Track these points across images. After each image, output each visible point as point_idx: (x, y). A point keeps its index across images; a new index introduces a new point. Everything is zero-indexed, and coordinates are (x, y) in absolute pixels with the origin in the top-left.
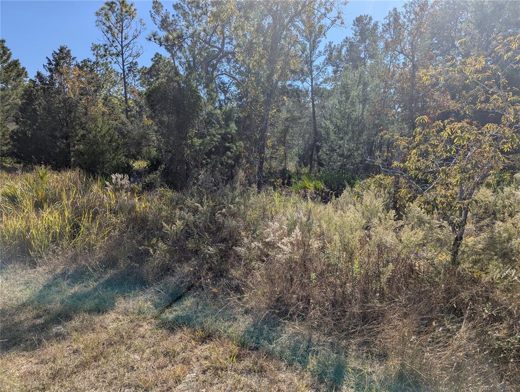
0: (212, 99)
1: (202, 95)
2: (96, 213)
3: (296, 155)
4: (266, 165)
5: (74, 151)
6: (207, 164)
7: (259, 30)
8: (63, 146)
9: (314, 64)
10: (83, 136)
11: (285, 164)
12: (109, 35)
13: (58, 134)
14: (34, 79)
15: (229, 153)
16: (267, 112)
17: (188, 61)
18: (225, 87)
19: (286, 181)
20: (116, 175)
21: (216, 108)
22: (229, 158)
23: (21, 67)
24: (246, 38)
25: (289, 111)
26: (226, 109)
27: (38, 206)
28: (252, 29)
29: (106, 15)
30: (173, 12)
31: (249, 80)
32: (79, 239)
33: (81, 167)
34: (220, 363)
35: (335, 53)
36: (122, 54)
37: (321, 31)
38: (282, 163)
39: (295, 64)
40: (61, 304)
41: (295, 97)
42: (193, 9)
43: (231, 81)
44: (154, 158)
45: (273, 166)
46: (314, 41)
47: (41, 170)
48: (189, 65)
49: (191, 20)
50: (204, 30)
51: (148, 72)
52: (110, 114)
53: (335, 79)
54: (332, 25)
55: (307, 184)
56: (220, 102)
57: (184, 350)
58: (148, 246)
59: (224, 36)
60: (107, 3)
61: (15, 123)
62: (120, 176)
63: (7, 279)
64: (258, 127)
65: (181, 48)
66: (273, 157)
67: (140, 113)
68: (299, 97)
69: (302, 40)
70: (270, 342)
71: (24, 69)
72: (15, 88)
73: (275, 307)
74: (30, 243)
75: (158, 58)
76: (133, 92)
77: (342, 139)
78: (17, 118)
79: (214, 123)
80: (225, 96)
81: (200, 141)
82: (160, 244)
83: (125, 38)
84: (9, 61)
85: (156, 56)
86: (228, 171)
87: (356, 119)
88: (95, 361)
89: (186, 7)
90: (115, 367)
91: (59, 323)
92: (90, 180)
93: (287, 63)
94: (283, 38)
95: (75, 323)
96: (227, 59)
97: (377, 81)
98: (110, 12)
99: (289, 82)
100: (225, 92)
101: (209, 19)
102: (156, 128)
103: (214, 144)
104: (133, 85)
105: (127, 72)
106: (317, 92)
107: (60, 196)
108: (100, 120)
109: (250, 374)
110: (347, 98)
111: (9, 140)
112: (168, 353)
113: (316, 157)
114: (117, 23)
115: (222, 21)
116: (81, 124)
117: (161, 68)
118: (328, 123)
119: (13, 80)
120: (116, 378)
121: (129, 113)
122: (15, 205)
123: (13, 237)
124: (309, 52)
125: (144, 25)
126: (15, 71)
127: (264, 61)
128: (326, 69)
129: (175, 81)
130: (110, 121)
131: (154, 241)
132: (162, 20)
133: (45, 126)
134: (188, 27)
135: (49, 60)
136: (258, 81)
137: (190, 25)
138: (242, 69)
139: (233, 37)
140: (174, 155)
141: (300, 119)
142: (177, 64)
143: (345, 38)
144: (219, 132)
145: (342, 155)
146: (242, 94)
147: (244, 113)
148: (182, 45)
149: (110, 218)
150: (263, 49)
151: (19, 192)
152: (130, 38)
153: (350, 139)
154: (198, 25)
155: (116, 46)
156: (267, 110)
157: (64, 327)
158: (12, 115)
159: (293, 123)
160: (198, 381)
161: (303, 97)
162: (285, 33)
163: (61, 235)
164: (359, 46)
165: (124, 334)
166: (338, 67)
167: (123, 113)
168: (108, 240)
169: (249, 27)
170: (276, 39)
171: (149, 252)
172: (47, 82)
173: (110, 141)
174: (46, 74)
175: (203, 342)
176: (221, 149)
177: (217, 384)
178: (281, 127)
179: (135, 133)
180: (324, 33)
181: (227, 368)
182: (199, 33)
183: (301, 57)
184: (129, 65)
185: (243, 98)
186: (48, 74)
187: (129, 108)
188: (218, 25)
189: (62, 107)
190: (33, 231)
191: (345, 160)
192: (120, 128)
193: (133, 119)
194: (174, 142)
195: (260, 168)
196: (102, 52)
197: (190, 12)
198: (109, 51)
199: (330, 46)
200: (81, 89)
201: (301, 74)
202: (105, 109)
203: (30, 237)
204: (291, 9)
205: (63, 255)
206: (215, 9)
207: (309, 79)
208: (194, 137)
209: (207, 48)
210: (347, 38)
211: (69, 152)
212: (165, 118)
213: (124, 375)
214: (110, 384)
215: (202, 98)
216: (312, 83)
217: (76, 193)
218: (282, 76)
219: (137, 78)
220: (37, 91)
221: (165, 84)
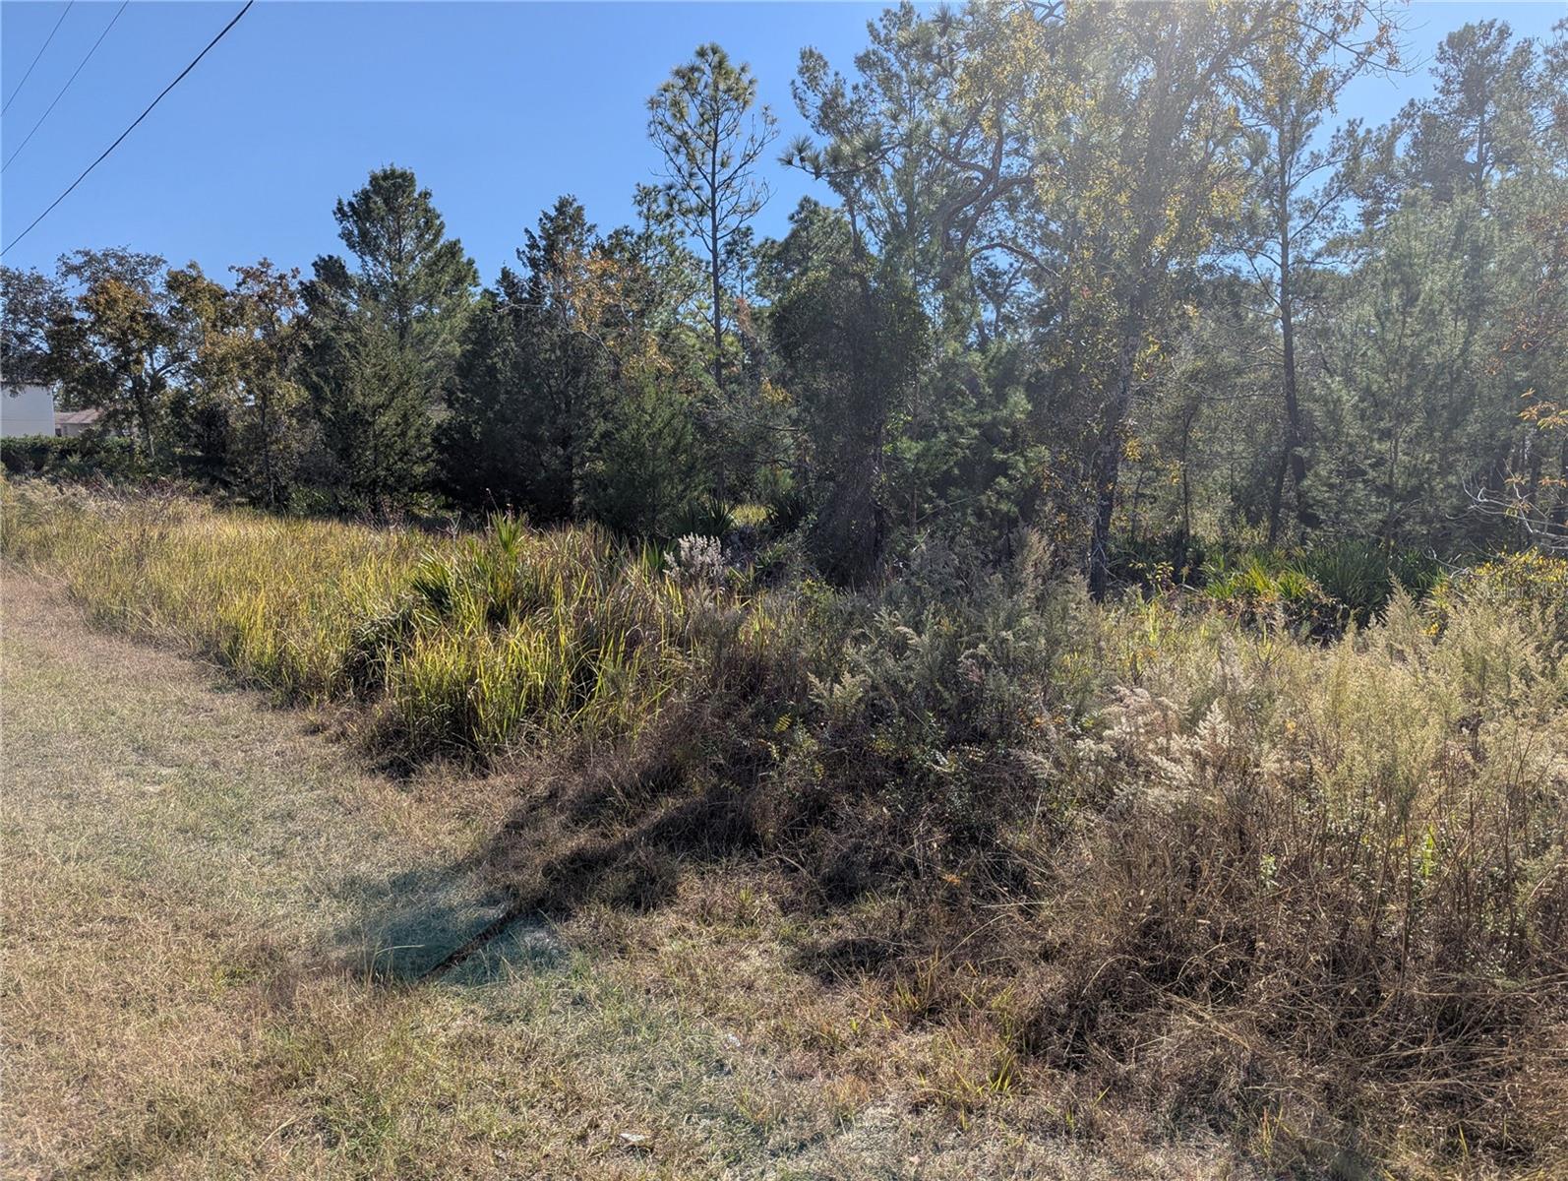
0: (957, 322)
1: (929, 311)
2: (633, 642)
3: (1223, 489)
4: (1119, 519)
5: (580, 478)
6: (935, 515)
7: (1113, 103)
8: (555, 464)
9: (1294, 195)
10: (606, 435)
11: (1186, 516)
12: (681, 159)
13: (545, 432)
14: (493, 287)
15: (1002, 480)
16: (1127, 353)
17: (893, 216)
18: (998, 285)
19: (1185, 571)
20: (691, 538)
21: (968, 348)
22: (1001, 495)
23: (464, 260)
24: (1070, 132)
25: (1201, 350)
26: (999, 348)
27: (496, 617)
28: (1090, 102)
29: (675, 103)
30: (855, 77)
31: (1074, 260)
32: (592, 706)
33: (598, 518)
34: (965, 1089)
35: (1368, 155)
36: (713, 209)
37: (1320, 91)
38: (1173, 512)
39: (1228, 201)
40: (545, 874)
41: (1223, 304)
42: (913, 63)
43: (1016, 265)
44: (787, 496)
45: (1144, 523)
46: (1296, 124)
47: (504, 524)
48: (895, 225)
49: (906, 96)
50: (944, 122)
51: (778, 253)
52: (675, 376)
53: (1368, 240)
54: (1358, 67)
55: (1258, 577)
56: (981, 331)
57: (861, 1037)
58: (765, 738)
59: (1000, 133)
60: (678, 73)
61: (444, 405)
62: (701, 541)
63: (420, 800)
64: (1096, 400)
65: (872, 179)
66: (1143, 495)
67: (752, 372)
68: (1237, 304)
69: (1253, 122)
70: (1119, 1053)
71: (470, 262)
72: (448, 313)
73: (1139, 949)
74: (476, 713)
75: (807, 212)
76: (737, 311)
77: (1386, 435)
78: (451, 393)
79: (962, 394)
80: (998, 311)
81: (917, 447)
82: (801, 735)
83: (723, 165)
84: (438, 246)
85: (802, 207)
86: (999, 538)
87: (1441, 368)
88: (627, 1033)
89: (893, 59)
90: (677, 1056)
91: (540, 923)
92: (622, 553)
93: (1198, 199)
94: (1190, 122)
95: (580, 926)
96: (1008, 199)
97: (1522, 238)
98: (686, 96)
99: (1204, 259)
100: (998, 299)
101: (957, 88)
102: (794, 412)
103: (961, 454)
104: (738, 293)
105: (724, 257)
106: (1300, 284)
107: (549, 593)
108: (650, 390)
109: (1054, 1138)
110: (1411, 300)
111: (430, 449)
112: (814, 1039)
113: (1292, 494)
114: (702, 125)
115: (998, 88)
116: (603, 403)
117: (815, 241)
118: (1336, 383)
119: (445, 294)
120: (677, 1086)
121: (724, 372)
122: (442, 612)
123: (436, 693)
124: (1275, 156)
125: (773, 122)
126: (451, 270)
127: (1123, 199)
128: (1334, 209)
129: (854, 275)
130: (676, 396)
131: (783, 723)
132: (825, 104)
133: (515, 412)
134: (895, 117)
135: (532, 237)
136: (1102, 261)
137: (902, 109)
138: (1053, 226)
139: (1030, 132)
140: (842, 487)
141: (1239, 373)
142: (861, 224)
143: (1405, 103)
144: (976, 419)
145: (1387, 490)
146: (1049, 303)
147: (1054, 361)
148: (877, 171)
149: (670, 656)
150: (1120, 163)
151: (452, 581)
152: (735, 163)
153: (1418, 435)
154: (926, 106)
155: (698, 188)
156: (1129, 349)
157: (552, 934)
158: (439, 384)
159: (1215, 387)
160: (900, 1131)
161: (1254, 302)
162: (1195, 105)
163: (549, 696)
164: (1459, 127)
165: (699, 971)
166: (1379, 199)
167: (708, 372)
168: (661, 716)
169: (1082, 100)
170: (1165, 125)
171: (769, 754)
172: (525, 295)
173: (674, 451)
174: (523, 273)
175: (914, 1023)
176: (980, 471)
177: (953, 1148)
178: (1172, 402)
179: (737, 426)
180: (1330, 95)
181: (983, 1108)
182: (928, 133)
183: (1247, 174)
184: (728, 238)
185: (1054, 314)
186: (529, 273)
187: (724, 356)
188: (984, 103)
189: (558, 359)
190: (484, 682)
191: (1397, 506)
192: (699, 413)
193: (734, 387)
194: (843, 448)
195: (1102, 527)
196: (661, 206)
197: (904, 73)
198: (680, 204)
199: (1351, 133)
200: (608, 308)
201: (1249, 232)
202: (665, 363)
203: (476, 696)
204: (1218, 32)
205: (552, 749)
206: (976, 57)
207: (1274, 246)
208: (903, 434)
209: (950, 172)
210: (1412, 104)
211: (570, 481)
212: (822, 384)
213: (699, 1080)
214: (664, 1098)
215: (930, 319)
216: (1285, 255)
217: (587, 586)
218: (1186, 241)
219: (748, 273)
220: (501, 318)
221: (825, 285)
